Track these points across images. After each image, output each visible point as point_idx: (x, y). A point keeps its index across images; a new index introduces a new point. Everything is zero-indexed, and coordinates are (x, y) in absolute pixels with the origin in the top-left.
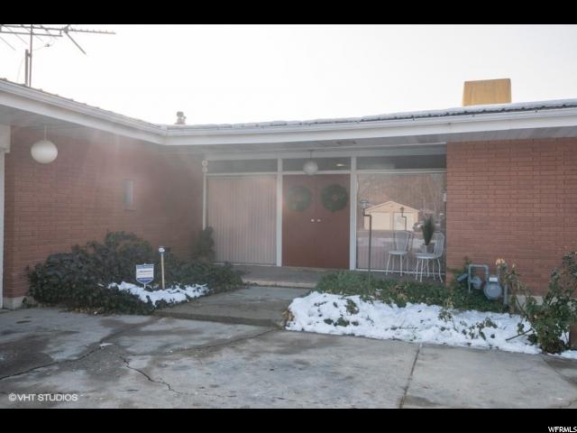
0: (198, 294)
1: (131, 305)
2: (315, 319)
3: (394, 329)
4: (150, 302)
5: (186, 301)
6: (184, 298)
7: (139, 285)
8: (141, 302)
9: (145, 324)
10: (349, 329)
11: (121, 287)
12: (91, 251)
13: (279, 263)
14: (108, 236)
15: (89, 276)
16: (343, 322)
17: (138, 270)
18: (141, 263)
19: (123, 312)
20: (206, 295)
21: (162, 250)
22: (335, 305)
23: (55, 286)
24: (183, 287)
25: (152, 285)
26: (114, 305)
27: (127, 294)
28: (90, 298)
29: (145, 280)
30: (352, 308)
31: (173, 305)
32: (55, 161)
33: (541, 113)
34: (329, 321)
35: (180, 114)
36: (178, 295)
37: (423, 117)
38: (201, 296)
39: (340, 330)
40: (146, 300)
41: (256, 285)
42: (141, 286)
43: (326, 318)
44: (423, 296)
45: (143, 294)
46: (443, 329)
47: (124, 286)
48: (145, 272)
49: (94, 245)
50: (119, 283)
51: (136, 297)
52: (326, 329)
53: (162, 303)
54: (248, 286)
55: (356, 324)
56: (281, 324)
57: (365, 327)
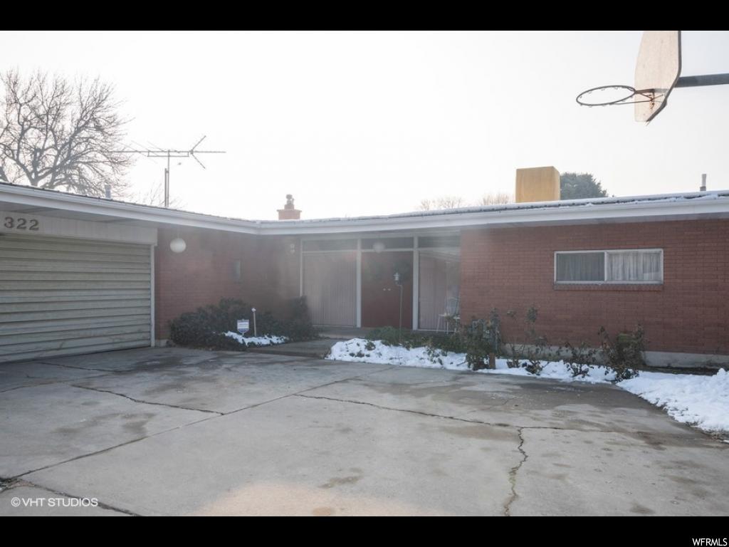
0: (280, 342)
2: (343, 353)
3: (391, 359)
4: (244, 343)
5: (269, 345)
6: (269, 342)
7: (239, 334)
8: (239, 343)
9: (239, 355)
10: (362, 359)
11: (227, 335)
12: (210, 312)
13: (359, 325)
14: (222, 300)
15: (206, 327)
16: (360, 355)
17: (239, 324)
18: (240, 319)
19: (228, 349)
20: (286, 342)
21: (254, 310)
22: (358, 345)
23: (185, 333)
24: (270, 337)
25: (248, 334)
26: (222, 345)
27: (231, 338)
28: (207, 340)
29: (242, 330)
30: (370, 347)
31: (260, 346)
32: (185, 250)
33: (503, 213)
34: (352, 355)
35: (289, 197)
36: (265, 341)
37: (429, 215)
38: (283, 343)
39: (358, 359)
40: (241, 342)
41: (328, 338)
42: (240, 334)
43: (350, 352)
44: (439, 345)
45: (240, 338)
46: (421, 359)
47: (229, 334)
48: (243, 325)
49: (212, 307)
50: (227, 332)
51: (236, 340)
52: (349, 359)
53: (252, 344)
54: (322, 339)
55: (368, 356)
56: (322, 356)
57: (373, 358)
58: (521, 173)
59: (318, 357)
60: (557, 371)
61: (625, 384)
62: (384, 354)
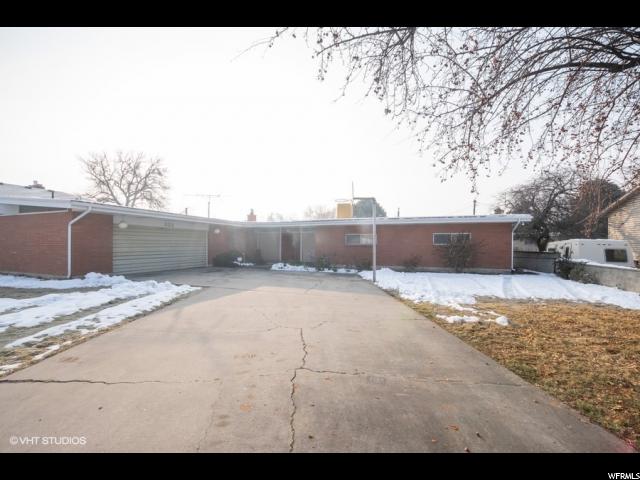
0: (253, 265)
1: (237, 266)
2: (276, 268)
3: (292, 269)
4: (241, 265)
5: (250, 266)
7: (238, 262)
9: (239, 269)
10: (283, 270)
11: (234, 262)
13: (281, 258)
15: (227, 260)
16: (282, 268)
17: (238, 258)
19: (235, 267)
20: (255, 265)
22: (281, 265)
23: (219, 262)
24: (249, 263)
25: (242, 262)
26: (233, 266)
28: (227, 264)
29: (240, 261)
30: (285, 265)
31: (246, 266)
34: (279, 268)
35: (252, 208)
36: (248, 265)
39: (281, 270)
41: (270, 263)
45: (239, 264)
48: (240, 259)
52: (278, 270)
53: (243, 266)
55: (284, 268)
57: (286, 268)
58: (339, 205)
59: (268, 269)
60: (342, 271)
61: (360, 274)
62: (289, 267)
